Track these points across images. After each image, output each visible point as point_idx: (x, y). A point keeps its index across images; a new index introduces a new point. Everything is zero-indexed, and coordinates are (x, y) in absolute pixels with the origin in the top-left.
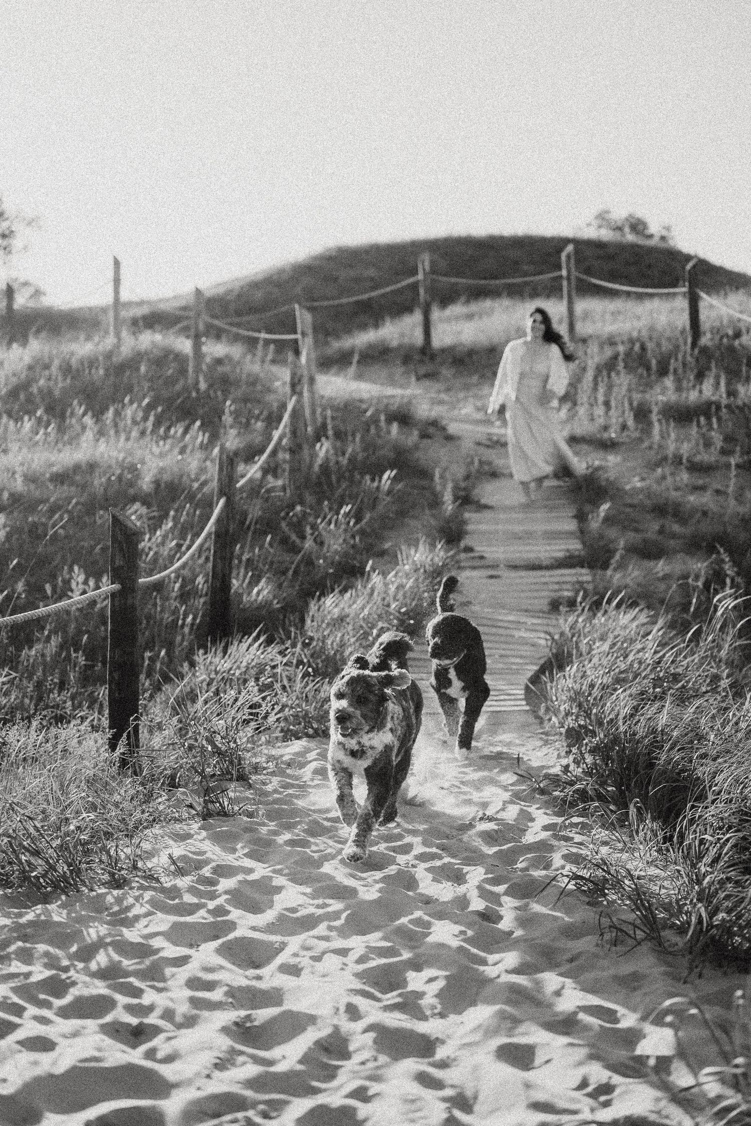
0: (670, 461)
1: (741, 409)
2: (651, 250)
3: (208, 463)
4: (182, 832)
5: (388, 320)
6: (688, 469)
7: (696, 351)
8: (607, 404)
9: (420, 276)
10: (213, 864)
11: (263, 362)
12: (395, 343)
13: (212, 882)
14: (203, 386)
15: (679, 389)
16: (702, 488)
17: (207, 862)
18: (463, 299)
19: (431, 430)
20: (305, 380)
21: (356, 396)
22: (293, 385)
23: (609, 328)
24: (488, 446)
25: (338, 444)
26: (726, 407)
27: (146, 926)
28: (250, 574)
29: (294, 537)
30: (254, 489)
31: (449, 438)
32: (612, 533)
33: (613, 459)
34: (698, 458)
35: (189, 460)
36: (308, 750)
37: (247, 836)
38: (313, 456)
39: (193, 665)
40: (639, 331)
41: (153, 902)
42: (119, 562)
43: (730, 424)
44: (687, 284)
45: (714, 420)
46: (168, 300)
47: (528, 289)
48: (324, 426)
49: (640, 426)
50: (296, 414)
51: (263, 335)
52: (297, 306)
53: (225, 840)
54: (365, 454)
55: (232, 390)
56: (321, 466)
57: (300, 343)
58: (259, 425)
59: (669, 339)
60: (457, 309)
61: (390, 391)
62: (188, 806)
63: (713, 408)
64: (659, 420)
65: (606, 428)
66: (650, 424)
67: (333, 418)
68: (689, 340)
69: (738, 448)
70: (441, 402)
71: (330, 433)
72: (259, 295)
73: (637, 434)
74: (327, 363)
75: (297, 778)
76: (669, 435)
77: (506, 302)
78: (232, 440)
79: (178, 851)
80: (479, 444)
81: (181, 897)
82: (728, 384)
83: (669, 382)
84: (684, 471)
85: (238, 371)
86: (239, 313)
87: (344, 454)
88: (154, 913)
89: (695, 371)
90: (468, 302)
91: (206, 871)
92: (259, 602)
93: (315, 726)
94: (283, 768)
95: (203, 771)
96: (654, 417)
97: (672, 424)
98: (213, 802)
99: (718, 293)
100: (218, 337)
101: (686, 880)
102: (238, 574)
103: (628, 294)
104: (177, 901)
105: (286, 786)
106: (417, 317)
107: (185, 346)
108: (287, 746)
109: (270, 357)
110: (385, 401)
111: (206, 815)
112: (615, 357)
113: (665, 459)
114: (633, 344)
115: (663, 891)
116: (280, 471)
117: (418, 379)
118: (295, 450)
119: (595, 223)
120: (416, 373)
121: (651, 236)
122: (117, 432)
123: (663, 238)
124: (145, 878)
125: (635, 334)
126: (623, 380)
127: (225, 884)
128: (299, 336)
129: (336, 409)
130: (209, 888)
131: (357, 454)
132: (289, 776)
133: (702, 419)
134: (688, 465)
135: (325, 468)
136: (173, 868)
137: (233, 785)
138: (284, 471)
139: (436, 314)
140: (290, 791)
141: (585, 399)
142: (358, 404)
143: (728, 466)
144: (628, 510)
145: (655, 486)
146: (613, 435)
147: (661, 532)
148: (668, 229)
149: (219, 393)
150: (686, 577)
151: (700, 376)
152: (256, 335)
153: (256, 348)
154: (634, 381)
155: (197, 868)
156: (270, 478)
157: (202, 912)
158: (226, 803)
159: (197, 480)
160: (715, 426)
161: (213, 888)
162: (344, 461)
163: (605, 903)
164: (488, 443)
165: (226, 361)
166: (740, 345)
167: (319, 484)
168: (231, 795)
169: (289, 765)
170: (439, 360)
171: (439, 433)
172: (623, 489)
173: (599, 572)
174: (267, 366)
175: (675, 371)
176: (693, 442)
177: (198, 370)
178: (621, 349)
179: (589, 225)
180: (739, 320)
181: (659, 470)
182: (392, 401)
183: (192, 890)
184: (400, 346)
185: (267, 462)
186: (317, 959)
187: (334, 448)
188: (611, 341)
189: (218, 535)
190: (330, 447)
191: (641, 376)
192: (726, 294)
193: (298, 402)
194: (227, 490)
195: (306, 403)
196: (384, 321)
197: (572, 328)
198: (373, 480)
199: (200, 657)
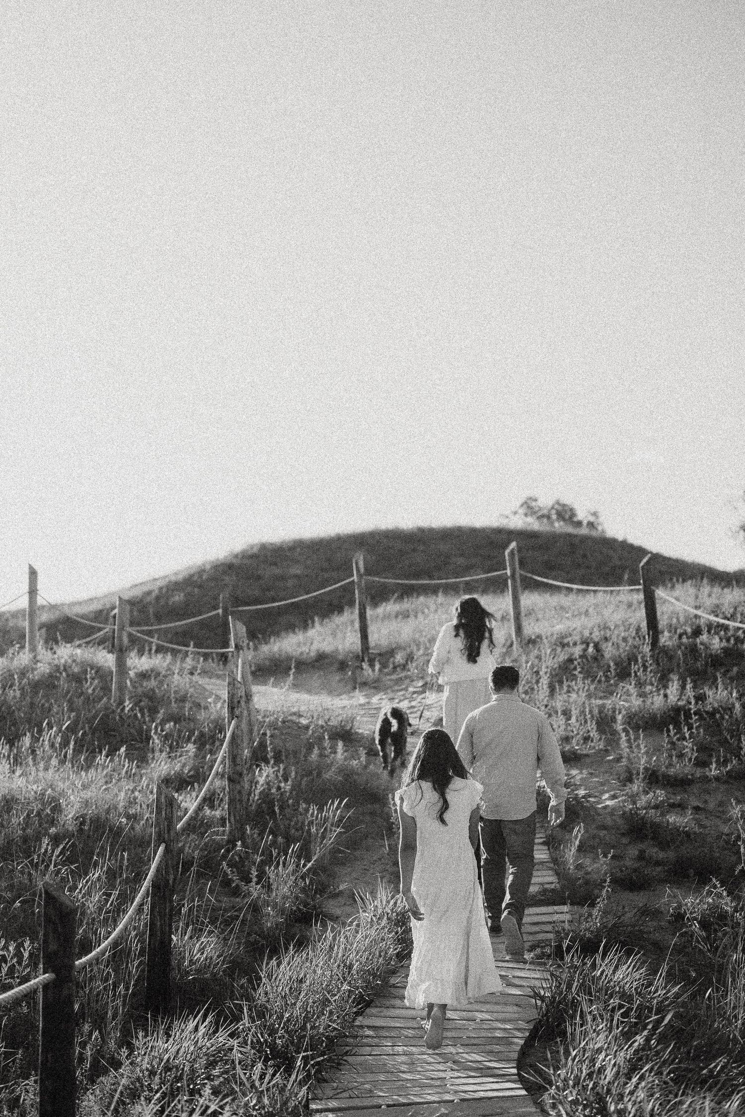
1: (712, 714)
2: (584, 539)
5: (318, 621)
7: (656, 652)
8: (566, 713)
9: (355, 578)
11: (193, 673)
14: (127, 704)
15: (642, 694)
16: (681, 806)
18: (395, 595)
20: (243, 699)
22: (232, 709)
26: (695, 714)
28: (190, 928)
29: (238, 881)
34: (673, 771)
35: (116, 789)
38: (253, 782)
39: (131, 1048)
40: (591, 631)
42: (53, 947)
43: (701, 731)
44: (641, 581)
45: (685, 728)
46: (80, 603)
47: (462, 587)
48: (262, 745)
49: (604, 736)
50: (235, 739)
55: (160, 708)
56: (262, 793)
57: (235, 657)
58: (191, 748)
59: (625, 639)
60: (390, 607)
63: (682, 713)
64: (624, 730)
65: (567, 739)
66: (615, 734)
67: (272, 737)
68: (648, 641)
69: (714, 759)
71: (270, 755)
72: (178, 598)
73: (602, 745)
74: (261, 673)
76: (638, 746)
77: (440, 598)
82: (696, 687)
83: (631, 686)
85: (166, 686)
86: (159, 618)
89: (658, 675)
90: (401, 598)
92: (202, 961)
96: (619, 727)
97: (641, 734)
100: (141, 649)
102: (178, 929)
107: (106, 659)
109: (199, 670)
112: (570, 660)
114: (587, 644)
116: (217, 803)
117: (357, 687)
118: (234, 779)
119: (521, 511)
120: (355, 681)
121: (579, 524)
122: (34, 760)
123: (591, 525)
125: (586, 633)
126: (581, 687)
128: (232, 650)
129: (273, 726)
133: (672, 728)
135: (267, 796)
138: (222, 801)
139: (371, 612)
142: (294, 718)
144: (602, 833)
145: (628, 805)
146: (576, 747)
147: (641, 857)
148: (595, 514)
149: (146, 712)
151: (664, 681)
152: (184, 646)
153: (184, 662)
154: (593, 686)
156: (207, 809)
159: (125, 814)
160: (686, 735)
162: (288, 787)
165: (153, 676)
166: (703, 644)
170: (377, 666)
172: (594, 809)
174: (197, 679)
175: (636, 675)
177: (121, 688)
178: (577, 651)
179: (515, 513)
180: (696, 617)
187: (276, 771)
188: (563, 643)
190: (271, 773)
191: (600, 682)
192: (673, 587)
193: (237, 727)
194: (166, 836)
195: (244, 726)
196: (313, 622)
197: (519, 629)
198: (321, 810)
199: (140, 1040)
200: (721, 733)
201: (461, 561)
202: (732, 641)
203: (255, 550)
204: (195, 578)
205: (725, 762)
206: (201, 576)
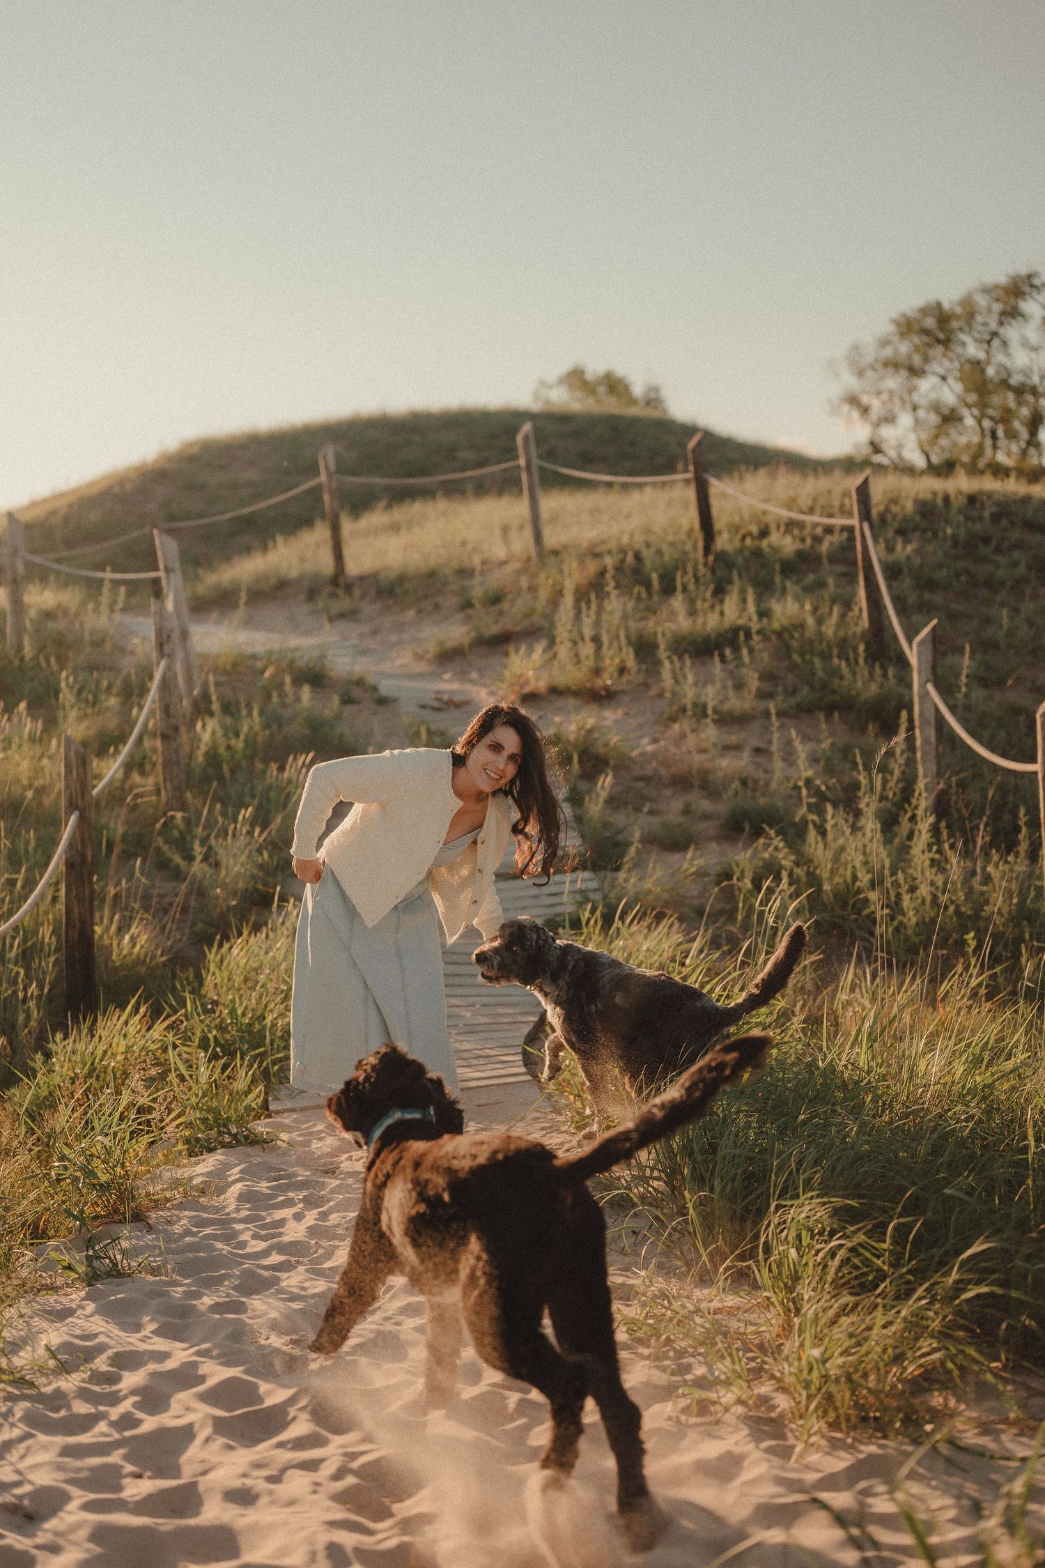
0: (689, 713)
1: (779, 634)
2: (634, 422)
3: (45, 761)
4: (59, 1307)
5: (280, 539)
6: (715, 721)
7: (711, 558)
8: (596, 639)
9: (323, 478)
10: (110, 1352)
11: (112, 610)
12: (294, 574)
13: (113, 1379)
14: (28, 651)
15: (692, 613)
16: (737, 748)
17: (101, 1349)
18: (383, 503)
19: (356, 692)
20: (176, 635)
21: (249, 650)
22: (160, 646)
23: (588, 534)
24: (438, 709)
25: (228, 720)
26: (758, 632)
27: (23, 1457)
28: (117, 917)
29: (178, 859)
30: (117, 795)
31: (382, 701)
32: (620, 819)
33: (611, 714)
34: (726, 707)
35: (17, 757)
36: (226, 1167)
37: (155, 1303)
38: (196, 740)
39: (48, 1055)
40: (632, 535)
41: (29, 1419)
43: (766, 655)
44: (691, 468)
45: (745, 652)
47: (470, 488)
48: (205, 696)
49: (644, 667)
50: (167, 685)
51: (108, 575)
52: (155, 532)
53: (124, 1314)
54: (267, 732)
55: (71, 654)
56: (206, 754)
57: (164, 583)
58: (113, 702)
59: (672, 544)
60: (375, 518)
61: (295, 641)
62: (65, 1268)
63: (742, 634)
64: (669, 658)
65: (597, 672)
66: (658, 663)
67: (217, 684)
68: (701, 545)
69: (780, 689)
70: (365, 652)
71: (215, 707)
72: (94, 517)
73: (641, 678)
74: (202, 606)
75: (218, 1210)
76: (684, 676)
77: (442, 504)
78: (76, 727)
79: (54, 1336)
80: (424, 707)
81: (69, 1407)
82: (758, 601)
83: (678, 603)
84: (711, 725)
85: (77, 627)
86: (69, 543)
87: (237, 735)
88: (32, 1436)
89: (712, 587)
90: (389, 506)
91: (101, 1364)
92: (134, 956)
93: (234, 1131)
94: (194, 1196)
95: (82, 1211)
96: (663, 654)
97: (688, 662)
98: (99, 1258)
99: (730, 475)
100: (43, 579)
101: (779, 1309)
102: (102, 918)
103: (610, 485)
104: (63, 1413)
105: (201, 1223)
106: (320, 532)
108: (197, 1163)
109: (120, 605)
110: (290, 656)
111: (92, 1278)
112: (602, 573)
113: (683, 710)
114: (625, 553)
115: (751, 1329)
116: (148, 767)
117: (331, 620)
118: (168, 736)
120: (328, 613)
121: (634, 401)
123: (650, 404)
124: (14, 1383)
125: (625, 540)
126: (616, 605)
127: (131, 1379)
128: (161, 574)
129: (220, 671)
130: (108, 1389)
131: (256, 734)
132: (204, 1208)
133: (728, 652)
134: (716, 717)
135: (213, 757)
136: (52, 1363)
137: (125, 1231)
138: (154, 764)
139: (348, 526)
140: (208, 1231)
141: (565, 635)
142: (250, 662)
143: (767, 714)
144: (641, 784)
145: (672, 750)
146: (609, 682)
147: (686, 811)
149: (53, 660)
150: (728, 875)
151: (720, 592)
152: (99, 575)
153: (101, 594)
154: (630, 606)
155: (87, 1361)
156: (136, 777)
157: (102, 1427)
158: (119, 1257)
159: (30, 786)
160: (746, 659)
161: (114, 1388)
162: (239, 745)
163: (671, 1354)
164: (436, 704)
165: (60, 615)
166: (770, 546)
167: (206, 780)
168: (125, 1244)
169: (203, 1192)
170: (357, 593)
171: (368, 695)
172: (630, 759)
173: (609, 874)
174: (118, 617)
175: (685, 589)
176: (718, 685)
177: (19, 631)
178: (609, 561)
180: (765, 513)
181: (676, 727)
182: (298, 654)
183: (83, 1394)
184: (302, 577)
185: (131, 755)
186: (275, 1479)
187: (223, 726)
188: (594, 553)
189: (70, 865)
190: (218, 728)
191: (639, 599)
192: (741, 479)
193: (169, 668)
194: (79, 801)
195: (179, 668)
196: (275, 541)
197: (538, 537)
198: (282, 769)
199: (57, 1044)
200: (790, 657)
201: (470, 455)
202: (809, 542)
203: (196, 450)
204: (116, 489)
205: (794, 692)
206: (122, 486)
